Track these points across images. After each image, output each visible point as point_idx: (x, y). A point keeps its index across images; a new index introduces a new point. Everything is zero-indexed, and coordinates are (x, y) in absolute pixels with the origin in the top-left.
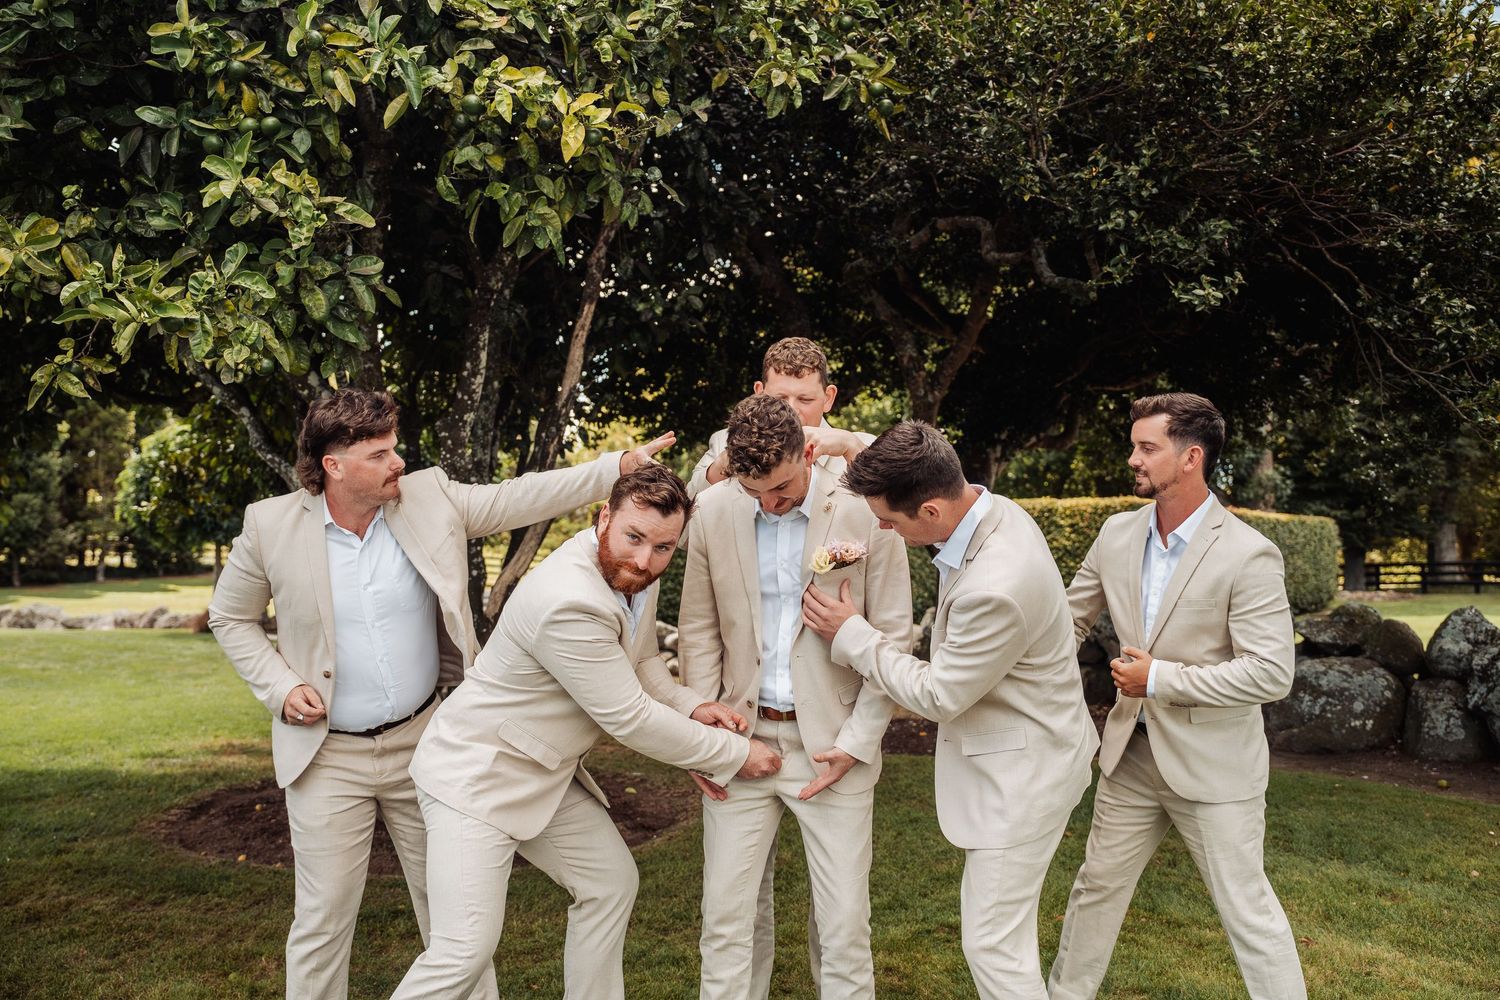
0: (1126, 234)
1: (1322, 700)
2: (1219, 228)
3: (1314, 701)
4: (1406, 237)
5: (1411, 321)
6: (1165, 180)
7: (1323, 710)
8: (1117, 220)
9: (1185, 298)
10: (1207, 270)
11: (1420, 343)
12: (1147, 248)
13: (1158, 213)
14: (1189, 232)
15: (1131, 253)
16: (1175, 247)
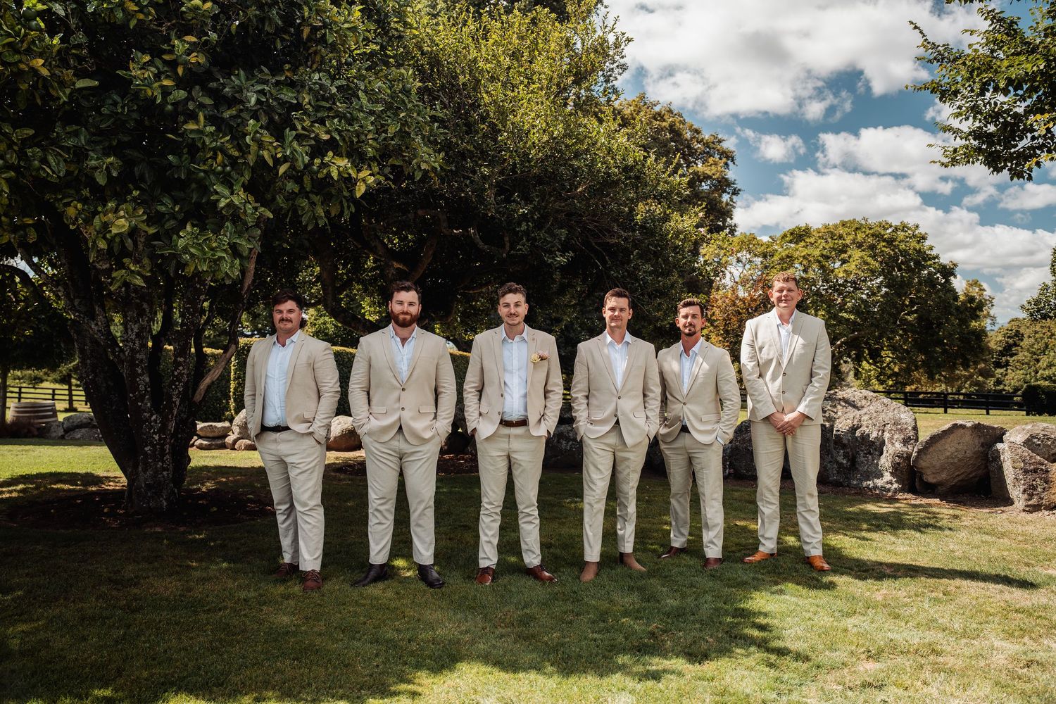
0: (527, 233)
1: (570, 443)
2: (563, 233)
3: (567, 444)
4: (626, 239)
5: (626, 274)
6: (542, 211)
7: (571, 447)
8: (524, 227)
9: (550, 260)
10: (559, 250)
11: (629, 283)
12: (535, 239)
13: (539, 226)
14: (550, 232)
15: (528, 241)
16: (545, 239)
